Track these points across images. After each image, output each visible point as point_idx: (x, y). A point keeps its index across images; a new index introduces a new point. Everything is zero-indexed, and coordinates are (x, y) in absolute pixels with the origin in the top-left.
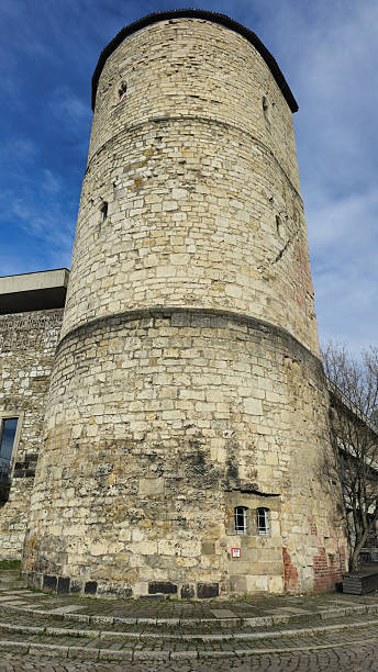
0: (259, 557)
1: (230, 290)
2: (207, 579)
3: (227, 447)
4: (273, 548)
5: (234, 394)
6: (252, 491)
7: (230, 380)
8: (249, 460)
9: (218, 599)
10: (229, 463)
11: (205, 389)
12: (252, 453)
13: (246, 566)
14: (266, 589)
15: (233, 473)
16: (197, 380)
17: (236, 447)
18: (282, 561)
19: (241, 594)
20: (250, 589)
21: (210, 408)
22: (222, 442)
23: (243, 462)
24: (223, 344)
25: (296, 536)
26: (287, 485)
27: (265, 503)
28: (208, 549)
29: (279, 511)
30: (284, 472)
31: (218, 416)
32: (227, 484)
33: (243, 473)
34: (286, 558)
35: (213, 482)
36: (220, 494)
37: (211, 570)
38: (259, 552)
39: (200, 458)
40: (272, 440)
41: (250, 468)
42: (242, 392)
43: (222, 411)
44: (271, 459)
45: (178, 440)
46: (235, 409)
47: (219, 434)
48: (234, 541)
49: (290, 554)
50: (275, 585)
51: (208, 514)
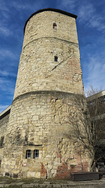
0: (33, 166)
1: (33, 85)
2: (16, 172)
3: (26, 132)
4: (38, 163)
5: (30, 116)
6: (31, 145)
7: (29, 112)
8: (32, 135)
9: (18, 178)
10: (25, 137)
11: (23, 116)
12: (33, 132)
13: (28, 169)
14: (34, 176)
15: (26, 140)
16: (21, 114)
17: (28, 132)
18: (41, 167)
19: (25, 177)
20: (28, 176)
21: (23, 121)
22: (24, 131)
23: (30, 136)
24: (29, 101)
25: (48, 159)
26: (46, 141)
27: (37, 148)
28: (17, 163)
29: (42, 150)
30: (45, 137)
31: (25, 123)
32: (24, 143)
33: (29, 139)
34: (43, 166)
35: (21, 143)
36: (22, 147)
37: (17, 170)
38: (33, 164)
39: (19, 137)
40: (41, 127)
41: (32, 137)
42: (32, 114)
43: (26, 121)
44: (40, 133)
45: (15, 132)
46: (29, 120)
47: (24, 128)
48: (25, 161)
49: (44, 165)
50: (38, 175)
51: (18, 153)
